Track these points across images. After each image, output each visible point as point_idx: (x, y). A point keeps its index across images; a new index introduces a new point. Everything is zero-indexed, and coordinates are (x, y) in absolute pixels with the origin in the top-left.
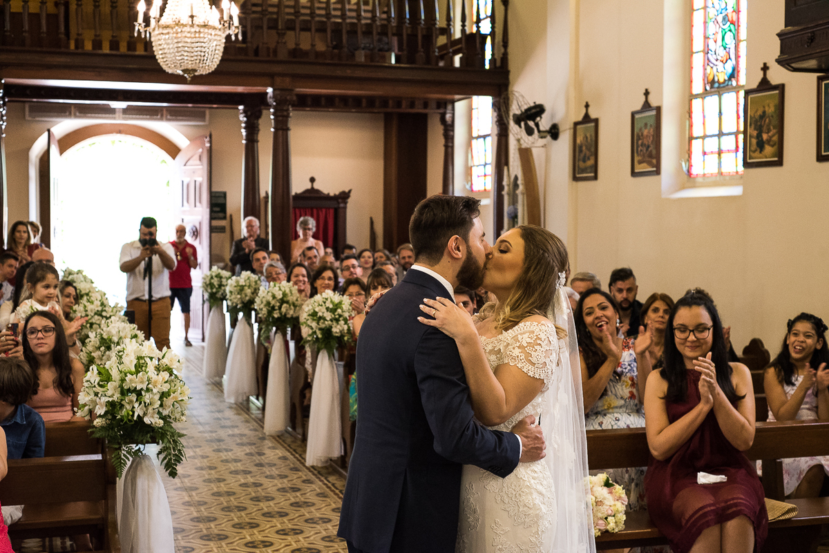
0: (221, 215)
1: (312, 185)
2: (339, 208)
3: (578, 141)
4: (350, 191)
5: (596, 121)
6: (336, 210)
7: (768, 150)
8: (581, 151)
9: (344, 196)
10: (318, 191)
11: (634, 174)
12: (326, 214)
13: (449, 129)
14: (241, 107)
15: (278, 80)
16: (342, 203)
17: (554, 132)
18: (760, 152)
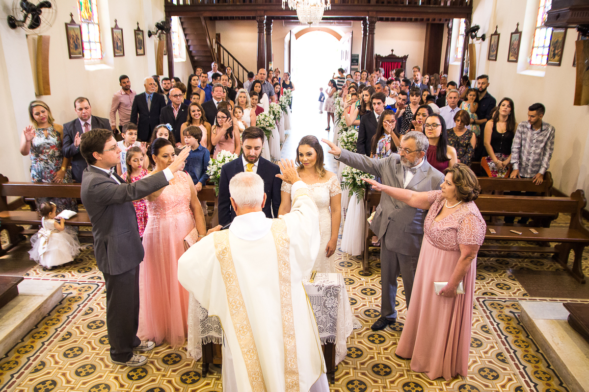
0: (356, 64)
1: (392, 53)
3: (492, 43)
4: (408, 55)
5: (499, 35)
6: (402, 63)
7: (557, 58)
8: (492, 47)
9: (405, 58)
10: (394, 55)
11: (508, 61)
13: (450, 30)
14: (362, 22)
15: (370, 13)
16: (404, 60)
17: (483, 38)
18: (554, 58)
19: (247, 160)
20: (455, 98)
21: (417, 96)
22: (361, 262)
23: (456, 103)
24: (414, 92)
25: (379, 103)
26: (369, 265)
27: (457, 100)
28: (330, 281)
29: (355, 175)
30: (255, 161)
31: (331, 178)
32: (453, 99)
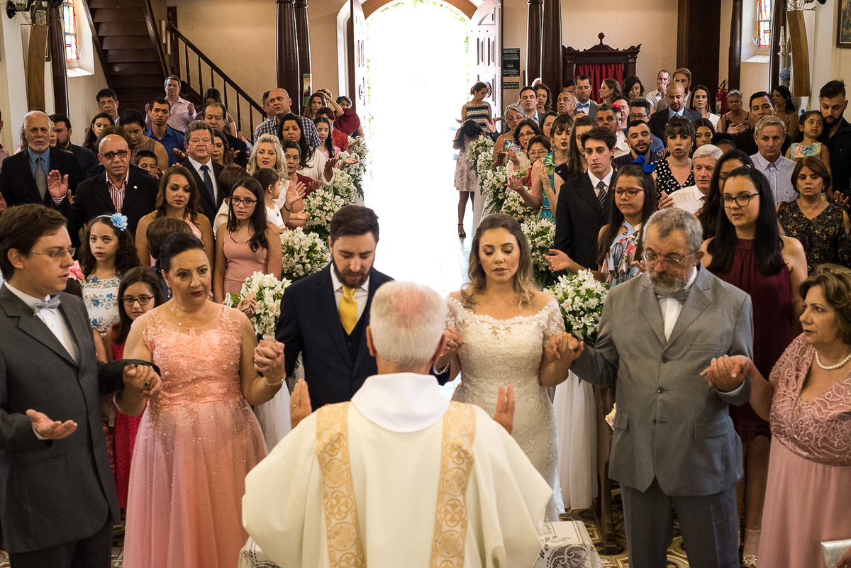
0: (515, 71)
1: (601, 41)
2: (628, 63)
3: (843, 6)
4: (639, 46)
6: (626, 65)
8: (845, 17)
9: (634, 51)
10: (606, 47)
12: (615, 71)
16: (631, 58)
19: (342, 280)
20: (775, 138)
21: (684, 137)
22: (593, 526)
23: (779, 150)
24: (677, 129)
25: (599, 150)
26: (614, 530)
27: (781, 141)
28: (560, 537)
29: (570, 317)
30: (362, 282)
31: (546, 307)
32: (771, 142)
